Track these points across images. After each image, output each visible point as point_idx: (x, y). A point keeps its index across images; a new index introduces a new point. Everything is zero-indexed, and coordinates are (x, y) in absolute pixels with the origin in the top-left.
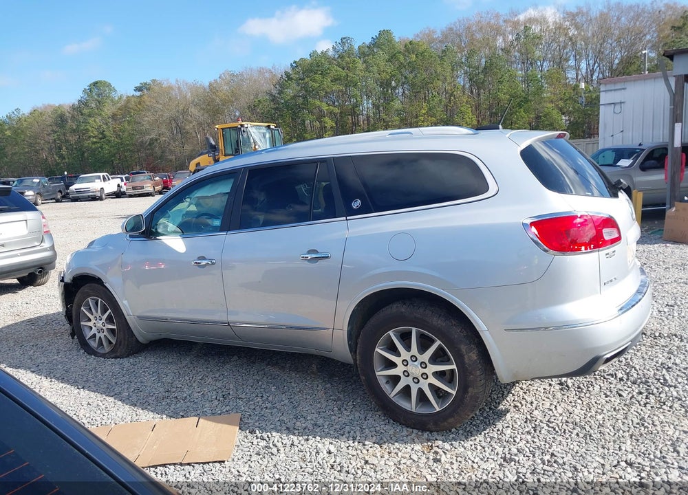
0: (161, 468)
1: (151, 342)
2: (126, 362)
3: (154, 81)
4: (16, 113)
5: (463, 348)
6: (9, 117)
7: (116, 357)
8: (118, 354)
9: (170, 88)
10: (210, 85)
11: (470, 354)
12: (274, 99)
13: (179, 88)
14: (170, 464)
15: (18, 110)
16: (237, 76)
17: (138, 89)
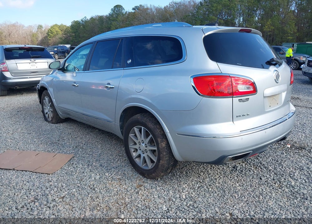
0: (24, 172)
1: (66, 118)
2: (54, 126)
3: (141, 5)
4: (85, 19)
5: (159, 140)
6: (82, 20)
7: (52, 123)
8: (53, 122)
9: (147, 9)
10: (165, 7)
11: (162, 143)
12: (193, 15)
13: (151, 9)
14: (28, 171)
15: (85, 17)
16: (178, 3)
17: (134, 9)
